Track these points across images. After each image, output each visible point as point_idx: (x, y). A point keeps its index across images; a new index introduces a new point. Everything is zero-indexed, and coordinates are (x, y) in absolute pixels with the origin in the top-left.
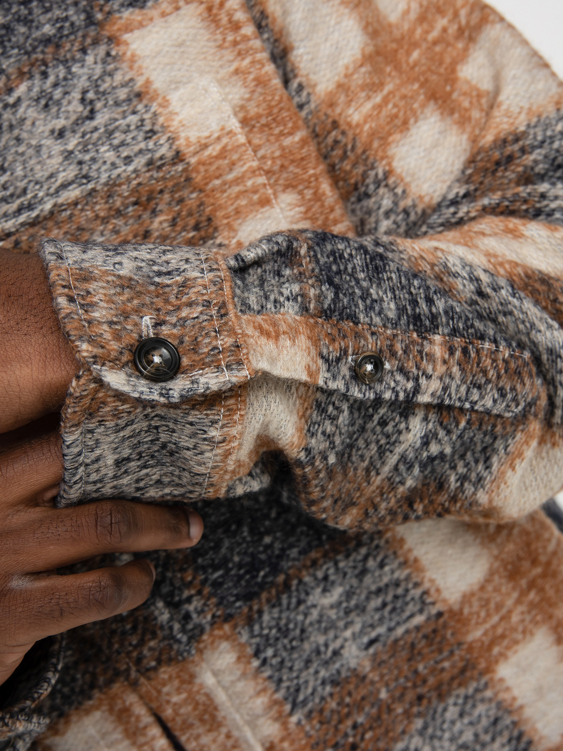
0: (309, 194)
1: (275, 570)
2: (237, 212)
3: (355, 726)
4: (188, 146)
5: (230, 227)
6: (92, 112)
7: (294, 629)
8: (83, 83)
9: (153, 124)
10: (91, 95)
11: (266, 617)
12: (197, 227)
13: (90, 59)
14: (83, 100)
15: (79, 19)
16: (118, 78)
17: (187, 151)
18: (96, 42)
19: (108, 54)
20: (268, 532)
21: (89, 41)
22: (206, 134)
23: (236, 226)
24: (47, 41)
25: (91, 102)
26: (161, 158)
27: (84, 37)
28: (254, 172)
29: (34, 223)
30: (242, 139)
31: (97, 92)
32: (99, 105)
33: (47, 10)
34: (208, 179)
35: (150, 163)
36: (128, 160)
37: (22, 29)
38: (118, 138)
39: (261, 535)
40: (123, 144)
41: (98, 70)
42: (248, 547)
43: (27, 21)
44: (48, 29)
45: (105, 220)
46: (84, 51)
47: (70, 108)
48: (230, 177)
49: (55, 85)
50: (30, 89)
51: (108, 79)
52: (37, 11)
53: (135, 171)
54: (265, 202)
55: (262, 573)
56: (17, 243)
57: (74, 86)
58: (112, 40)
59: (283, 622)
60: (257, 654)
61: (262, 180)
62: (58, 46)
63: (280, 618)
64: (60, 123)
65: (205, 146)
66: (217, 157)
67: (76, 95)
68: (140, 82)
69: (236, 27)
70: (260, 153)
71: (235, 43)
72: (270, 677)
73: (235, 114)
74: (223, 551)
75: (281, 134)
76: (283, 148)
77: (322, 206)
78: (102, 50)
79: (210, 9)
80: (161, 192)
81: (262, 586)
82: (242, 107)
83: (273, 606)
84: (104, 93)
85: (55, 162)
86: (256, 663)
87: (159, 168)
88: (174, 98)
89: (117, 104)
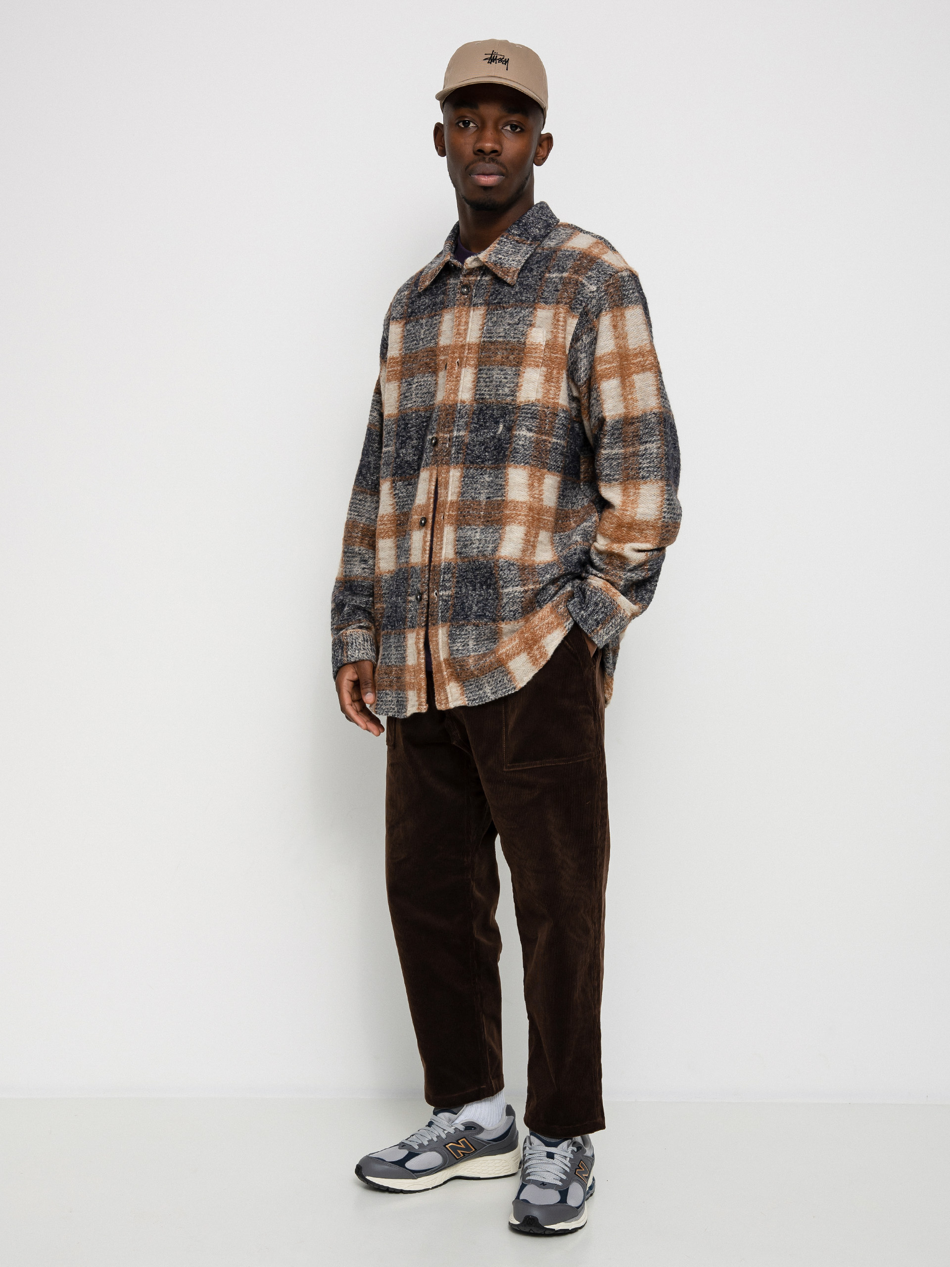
0: (549, 371)
1: (483, 462)
2: (530, 364)
3: (468, 512)
4: (529, 342)
5: (525, 367)
6: (519, 323)
7: (475, 479)
8: (521, 315)
9: (525, 333)
10: (521, 319)
11: (471, 470)
12: (518, 363)
13: (527, 310)
14: (519, 319)
15: (532, 299)
16: (530, 319)
17: (527, 343)
18: (531, 307)
19: (532, 312)
20: (488, 452)
22: (534, 342)
23: (526, 368)
24: (521, 300)
26: (521, 341)
27: (529, 304)
28: (540, 358)
29: (490, 342)
30: (543, 349)
31: (523, 319)
32: (521, 323)
33: (527, 293)
34: (528, 353)
35: (518, 341)
36: (514, 338)
37: (519, 295)
38: (516, 331)
39: (486, 451)
40: (516, 334)
41: (527, 314)
42: (481, 452)
43: (521, 294)
44: (524, 298)
45: (503, 349)
46: (527, 308)
47: (515, 320)
48: (534, 355)
49: (516, 312)
50: (511, 310)
51: (527, 317)
52: (525, 292)
53: (514, 341)
54: (538, 366)
55: (479, 460)
58: (535, 309)
59: (475, 475)
60: (464, 477)
61: (541, 361)
62: (522, 304)
64: (511, 322)
65: (533, 345)
66: (534, 349)
67: (518, 317)
68: (534, 322)
69: (558, 321)
70: (545, 354)
71: (556, 324)
72: (462, 485)
73: (546, 342)
74: (475, 448)
75: (552, 352)
76: (550, 356)
77: (551, 376)
78: (531, 309)
79: (556, 313)
80: (517, 349)
81: (477, 463)
82: (548, 341)
83: (475, 470)
85: (502, 330)
86: (462, 479)
87: (520, 343)
88: (534, 330)
89: (524, 324)
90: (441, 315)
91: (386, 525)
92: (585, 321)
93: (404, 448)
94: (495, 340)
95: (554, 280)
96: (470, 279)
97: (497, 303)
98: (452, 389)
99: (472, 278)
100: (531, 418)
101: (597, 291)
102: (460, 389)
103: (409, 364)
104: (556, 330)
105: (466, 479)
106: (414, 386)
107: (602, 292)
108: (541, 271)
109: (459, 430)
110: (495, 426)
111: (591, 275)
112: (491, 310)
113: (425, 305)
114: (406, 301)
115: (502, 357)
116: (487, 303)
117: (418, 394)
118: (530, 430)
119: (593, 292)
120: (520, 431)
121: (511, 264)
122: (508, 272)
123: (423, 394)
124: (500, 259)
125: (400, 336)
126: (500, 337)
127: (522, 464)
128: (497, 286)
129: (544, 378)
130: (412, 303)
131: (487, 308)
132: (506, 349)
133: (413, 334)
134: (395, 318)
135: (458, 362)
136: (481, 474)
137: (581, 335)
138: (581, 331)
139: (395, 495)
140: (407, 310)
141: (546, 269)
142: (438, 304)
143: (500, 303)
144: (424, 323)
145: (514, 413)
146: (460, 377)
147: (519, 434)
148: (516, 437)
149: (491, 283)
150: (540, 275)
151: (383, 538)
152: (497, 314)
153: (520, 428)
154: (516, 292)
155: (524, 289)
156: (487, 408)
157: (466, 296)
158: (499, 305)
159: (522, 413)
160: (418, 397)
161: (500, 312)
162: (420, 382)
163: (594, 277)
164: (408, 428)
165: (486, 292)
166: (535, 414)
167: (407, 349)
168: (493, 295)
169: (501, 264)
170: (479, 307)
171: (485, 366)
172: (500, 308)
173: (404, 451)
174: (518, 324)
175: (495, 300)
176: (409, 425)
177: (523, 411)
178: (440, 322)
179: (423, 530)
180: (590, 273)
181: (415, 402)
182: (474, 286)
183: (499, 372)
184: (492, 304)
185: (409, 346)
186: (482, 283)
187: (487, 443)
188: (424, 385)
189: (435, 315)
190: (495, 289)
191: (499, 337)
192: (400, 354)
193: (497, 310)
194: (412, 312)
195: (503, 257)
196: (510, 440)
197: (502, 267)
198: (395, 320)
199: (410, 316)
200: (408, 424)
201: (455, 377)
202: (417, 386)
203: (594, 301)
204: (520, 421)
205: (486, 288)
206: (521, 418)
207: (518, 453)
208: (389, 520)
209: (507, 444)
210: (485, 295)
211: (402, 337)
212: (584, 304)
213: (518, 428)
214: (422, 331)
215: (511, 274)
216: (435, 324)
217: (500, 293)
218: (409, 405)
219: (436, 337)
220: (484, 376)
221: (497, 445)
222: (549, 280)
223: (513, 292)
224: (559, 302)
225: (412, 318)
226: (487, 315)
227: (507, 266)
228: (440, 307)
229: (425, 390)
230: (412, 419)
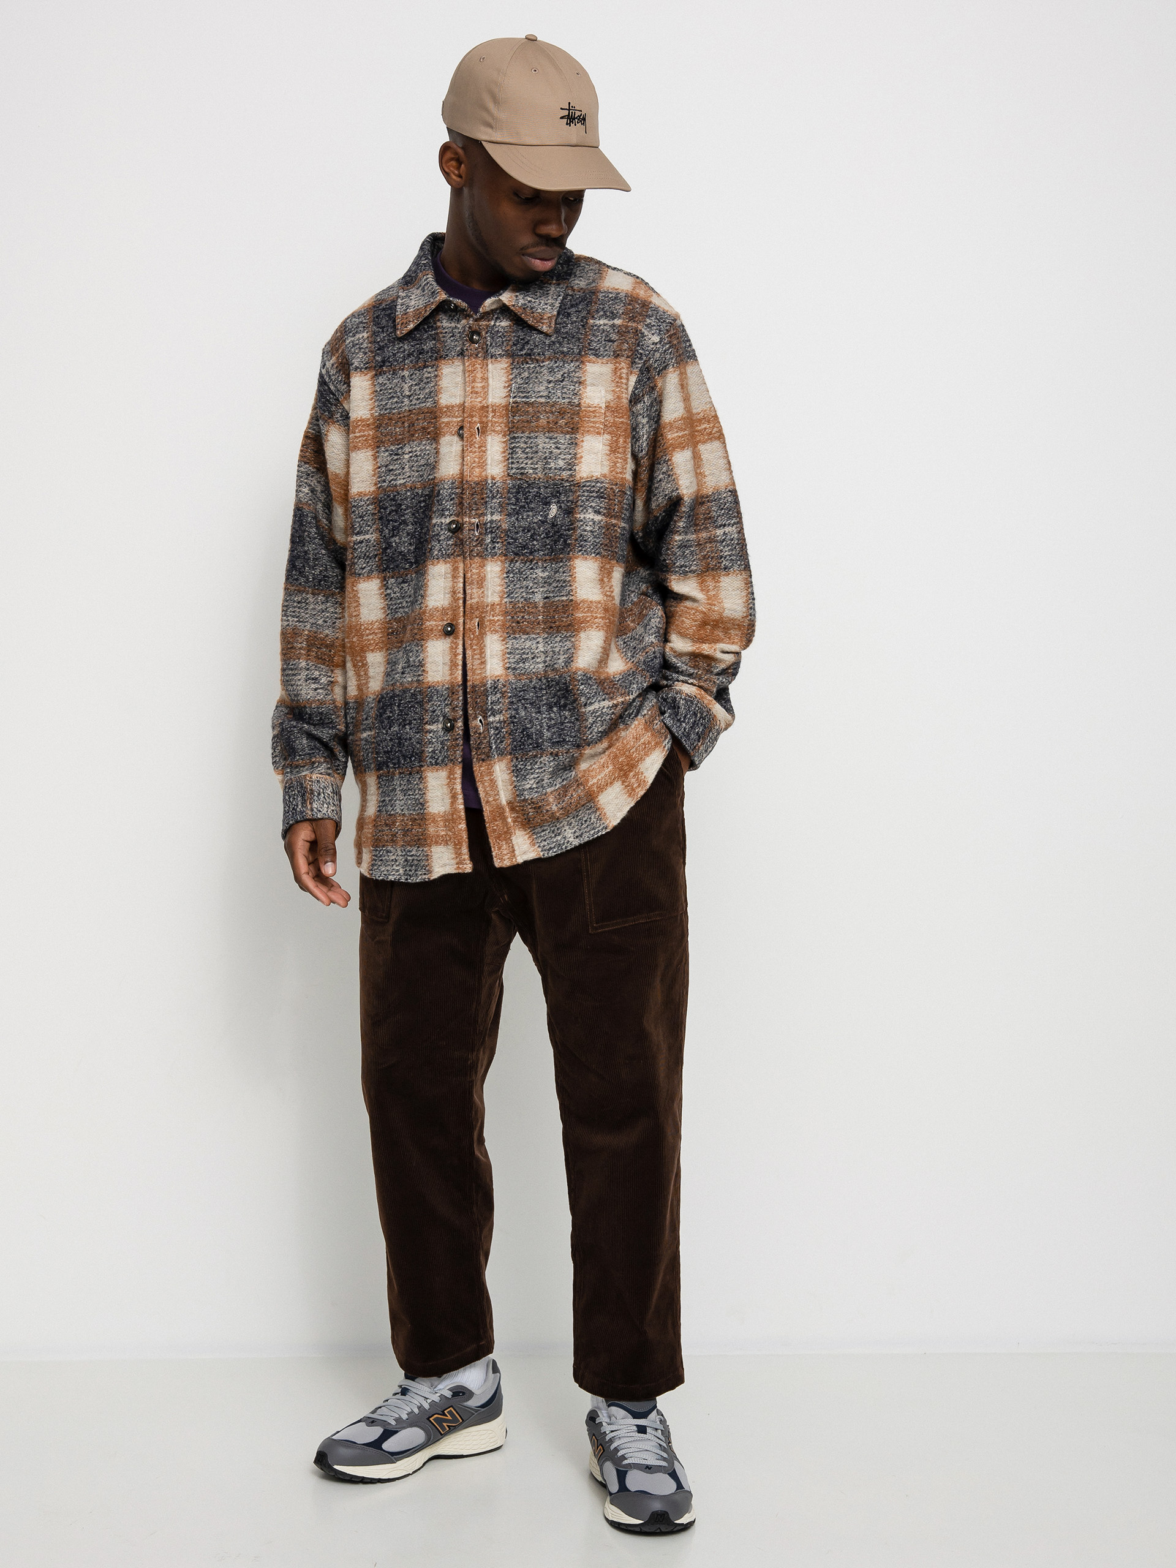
0: (614, 439)
1: (531, 553)
2: (589, 431)
3: (523, 617)
4: (585, 403)
5: (583, 434)
6: (563, 380)
7: (524, 575)
8: (565, 370)
9: (578, 392)
10: (566, 375)
11: (517, 564)
12: (572, 428)
13: (572, 364)
14: (562, 375)
15: (577, 351)
16: (577, 374)
17: (582, 404)
18: (577, 361)
19: (578, 366)
21: (575, 359)
22: (591, 403)
23: (585, 435)
24: (563, 352)
25: (565, 377)
26: (574, 403)
27: (575, 357)
28: (601, 422)
29: (526, 403)
30: (603, 412)
31: (568, 375)
32: (566, 379)
33: (568, 344)
34: (584, 416)
35: (569, 402)
36: (564, 398)
37: (558, 345)
39: (534, 540)
40: (565, 393)
41: (573, 369)
42: (527, 540)
43: (560, 344)
44: (565, 350)
45: (547, 412)
46: (572, 361)
47: (558, 376)
48: (592, 420)
49: (557, 367)
50: (549, 364)
51: (574, 373)
52: (565, 342)
53: (564, 403)
54: (598, 433)
55: (526, 551)
56: (518, 406)
57: (563, 370)
58: (582, 363)
59: (522, 570)
60: (508, 573)
61: (601, 427)
62: (565, 356)
63: (522, 568)
64: (551, 378)
65: (590, 407)
66: (592, 411)
67: (562, 373)
68: (583, 379)
69: (620, 378)
70: (607, 419)
71: (618, 383)
72: (507, 583)
73: (606, 403)
74: (519, 536)
75: (616, 416)
76: (614, 420)
77: (617, 445)
78: (578, 363)
79: (616, 369)
80: (568, 412)
81: (523, 555)
82: (609, 402)
84: (570, 377)
85: (543, 388)
86: (505, 576)
87: (573, 405)
88: (589, 388)
89: (572, 382)
90: (437, 368)
91: (376, 634)
92: (646, 378)
93: (396, 536)
94: (533, 400)
95: (602, 327)
96: (480, 323)
97: (525, 354)
98: (474, 461)
99: (483, 323)
100: (597, 497)
101: (660, 342)
102: (489, 462)
103: (390, 428)
104: (619, 389)
105: (511, 575)
106: (407, 456)
107: (666, 344)
108: (583, 317)
109: (492, 514)
110: (544, 508)
111: (650, 323)
112: (518, 364)
113: (404, 351)
114: (370, 345)
115: (548, 422)
116: (511, 355)
117: (413, 466)
118: (598, 512)
119: (656, 344)
120: (585, 513)
121: (544, 309)
122: (541, 319)
123: (420, 466)
124: (530, 302)
125: (369, 391)
126: (541, 397)
127: (593, 555)
128: (520, 333)
129: (609, 448)
130: (381, 348)
131: (510, 360)
132: (552, 413)
133: (390, 389)
134: (358, 368)
135: (478, 428)
136: (532, 568)
137: (642, 396)
138: (642, 390)
139: (386, 596)
140: (375, 358)
141: (588, 313)
142: (428, 352)
143: (530, 355)
144: (406, 376)
145: (572, 492)
146: (485, 447)
147: (584, 518)
148: (582, 521)
149: (511, 330)
150: (582, 321)
151: (372, 651)
152: (528, 368)
153: (585, 510)
154: (552, 342)
155: (563, 338)
156: (529, 485)
157: (477, 346)
158: (529, 357)
159: (584, 492)
160: (413, 471)
161: (532, 366)
162: (416, 451)
163: (654, 325)
164: (401, 510)
165: (506, 340)
166: (602, 493)
167: (383, 407)
168: (517, 344)
169: (532, 308)
170: (499, 359)
171: (523, 432)
172: (532, 361)
173: (397, 539)
174: (562, 382)
175: (521, 350)
176: (403, 507)
177: (584, 488)
178: (436, 376)
179: (449, 640)
180: (648, 321)
181: (409, 476)
182: (487, 333)
183: (547, 440)
184: (519, 355)
185: (386, 404)
186: (497, 329)
187: (535, 529)
188: (420, 455)
189: (425, 367)
190: (519, 337)
191: (538, 397)
192: (372, 415)
193: (527, 363)
194: (383, 362)
195: (533, 300)
196: (572, 524)
197: (533, 313)
198: (359, 370)
199: (381, 367)
200: (401, 505)
201: (477, 446)
202: (411, 457)
203: (657, 355)
204: (583, 501)
205: (504, 336)
206: (584, 498)
207: (585, 541)
208: (379, 629)
209: (568, 530)
210: (505, 344)
211: (373, 393)
212: (644, 358)
213: (582, 511)
214: (406, 386)
215: (545, 321)
216: (427, 378)
217: (527, 343)
218: (402, 481)
219: (434, 394)
220: (522, 445)
221: (549, 531)
222: (595, 328)
223: (547, 342)
224: (618, 355)
225: (384, 369)
226: (513, 369)
227: (539, 311)
228: (432, 356)
229: (422, 462)
230: (406, 499)
